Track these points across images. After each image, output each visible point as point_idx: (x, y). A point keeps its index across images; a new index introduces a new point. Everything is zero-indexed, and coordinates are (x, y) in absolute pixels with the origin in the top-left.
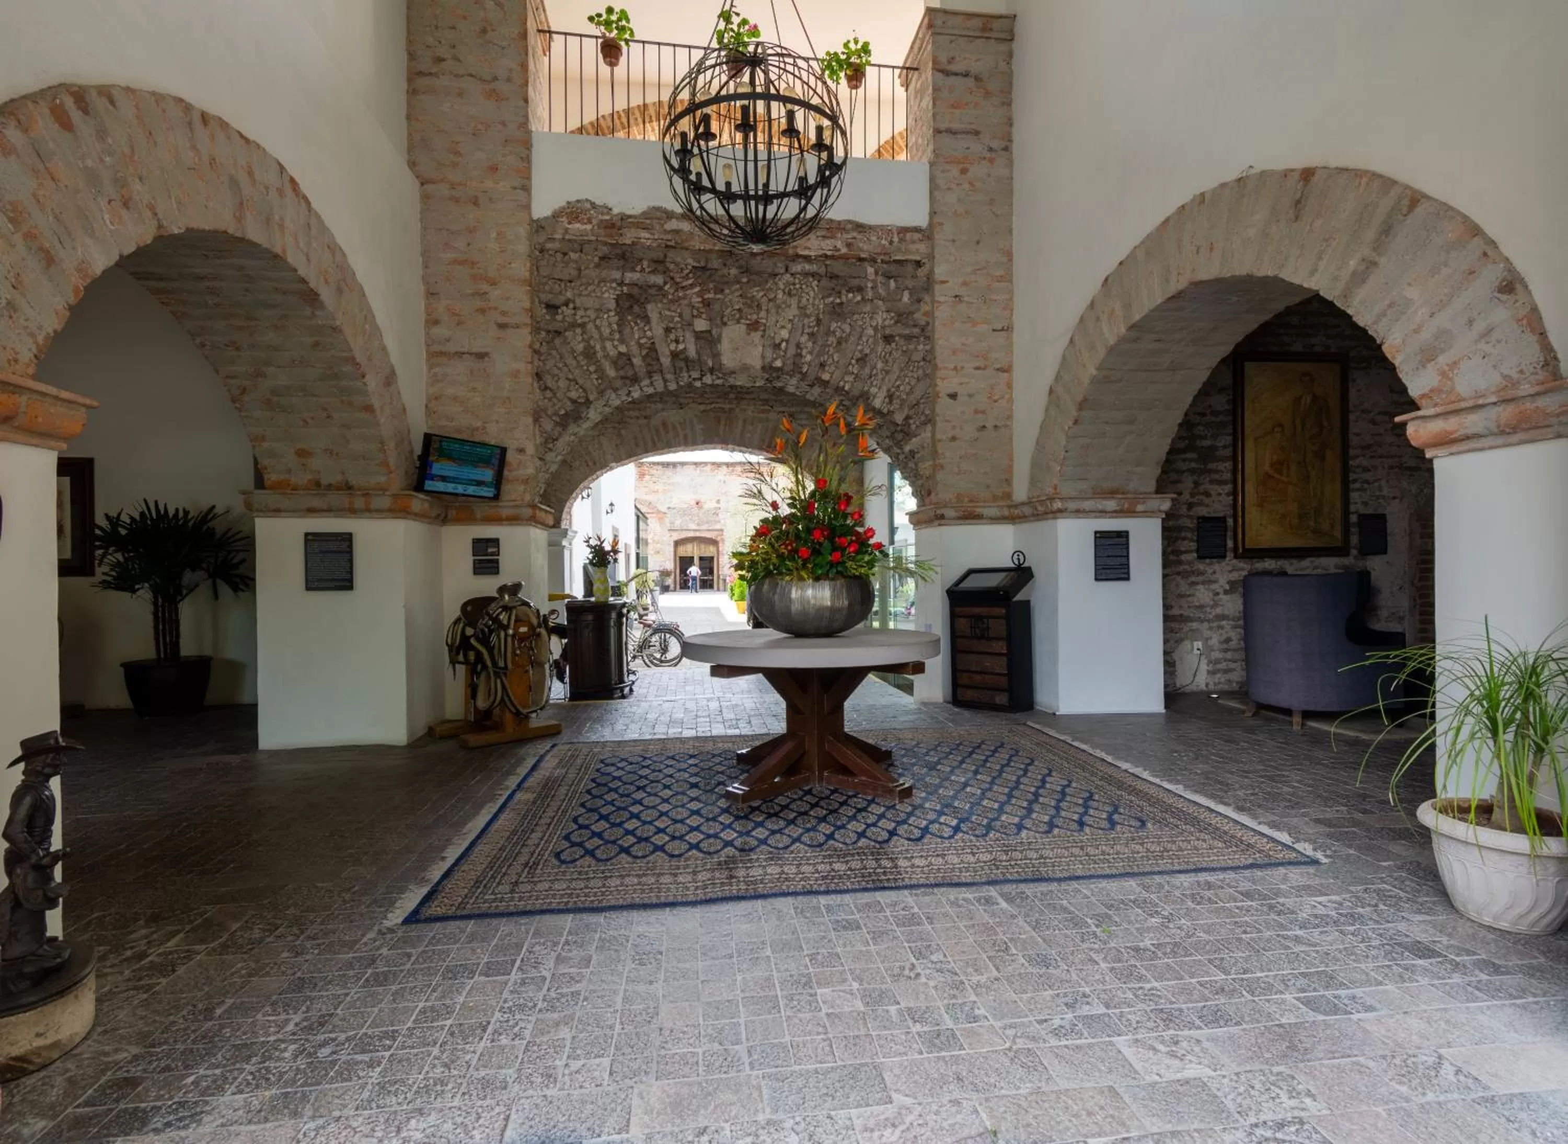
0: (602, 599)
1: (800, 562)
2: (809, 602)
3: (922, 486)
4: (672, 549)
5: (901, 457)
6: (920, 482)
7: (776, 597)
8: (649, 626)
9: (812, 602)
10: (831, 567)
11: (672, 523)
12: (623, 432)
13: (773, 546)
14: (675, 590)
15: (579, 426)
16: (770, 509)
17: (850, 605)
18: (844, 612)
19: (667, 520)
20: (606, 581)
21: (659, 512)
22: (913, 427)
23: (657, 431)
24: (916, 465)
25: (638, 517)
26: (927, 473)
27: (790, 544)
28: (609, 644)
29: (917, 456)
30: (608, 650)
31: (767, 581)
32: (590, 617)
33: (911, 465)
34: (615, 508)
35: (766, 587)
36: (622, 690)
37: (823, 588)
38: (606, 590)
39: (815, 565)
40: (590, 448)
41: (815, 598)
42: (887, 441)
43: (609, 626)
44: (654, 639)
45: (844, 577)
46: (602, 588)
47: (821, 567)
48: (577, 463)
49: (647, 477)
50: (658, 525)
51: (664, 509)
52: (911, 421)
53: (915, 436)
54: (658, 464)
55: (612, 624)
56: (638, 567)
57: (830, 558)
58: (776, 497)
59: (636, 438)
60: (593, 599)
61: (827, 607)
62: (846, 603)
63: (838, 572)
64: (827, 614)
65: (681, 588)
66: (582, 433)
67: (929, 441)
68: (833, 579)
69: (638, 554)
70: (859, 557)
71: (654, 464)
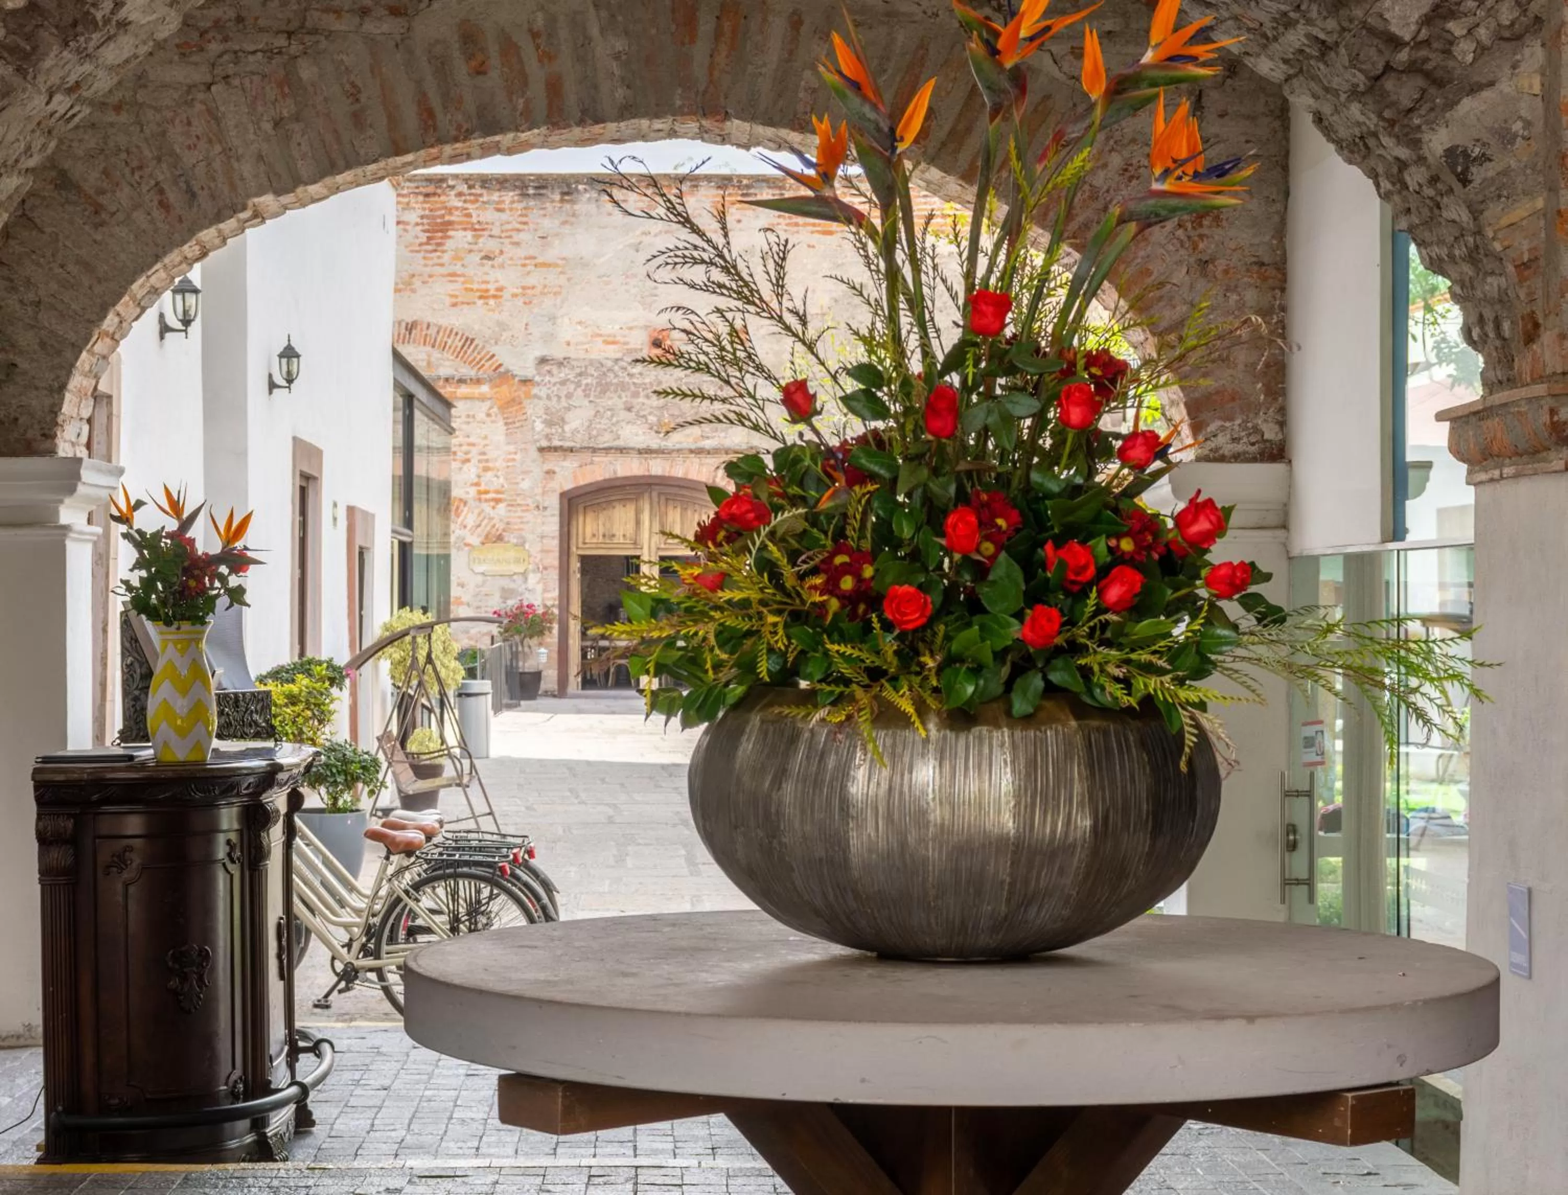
0: (180, 753)
1: (889, 644)
2: (921, 814)
3: (1503, 299)
4: (552, 525)
5: (1415, 177)
6: (1493, 285)
7: (789, 789)
8: (409, 850)
9: (936, 815)
10: (1022, 667)
11: (554, 420)
12: (306, 71)
13: (776, 577)
14: (561, 692)
15: (85, 56)
16: (778, 416)
17: (1101, 830)
18: (1078, 860)
19: (535, 411)
20: (199, 674)
21: (502, 376)
22: (1465, 51)
23: (442, 66)
24: (1476, 213)
25: (409, 399)
26: (1523, 247)
27: (853, 569)
28: (208, 934)
29: (1478, 174)
30: (205, 958)
31: (755, 720)
32: (134, 824)
33: (1456, 211)
34: (305, 367)
35: (747, 747)
36: (259, 1122)
37: (985, 765)
38: (198, 711)
39: (950, 661)
40: (176, 134)
41: (949, 800)
42: (1355, 110)
43: (209, 861)
44: (427, 902)
45: (1081, 710)
46: (181, 705)
47: (977, 671)
48: (124, 195)
49: (460, 238)
50: (497, 432)
51: (524, 366)
52: (1456, 28)
53: (1475, 89)
54: (503, 182)
55: (221, 852)
56: (404, 600)
57: (1015, 630)
58: (806, 368)
59: (354, 94)
60: (146, 753)
61: (1000, 843)
62: (1084, 822)
63: (1051, 689)
64: (1000, 869)
65: (588, 683)
66: (103, 83)
67: (1530, 109)
68: (1028, 720)
69: (405, 549)
70: (1144, 627)
71: (485, 181)
